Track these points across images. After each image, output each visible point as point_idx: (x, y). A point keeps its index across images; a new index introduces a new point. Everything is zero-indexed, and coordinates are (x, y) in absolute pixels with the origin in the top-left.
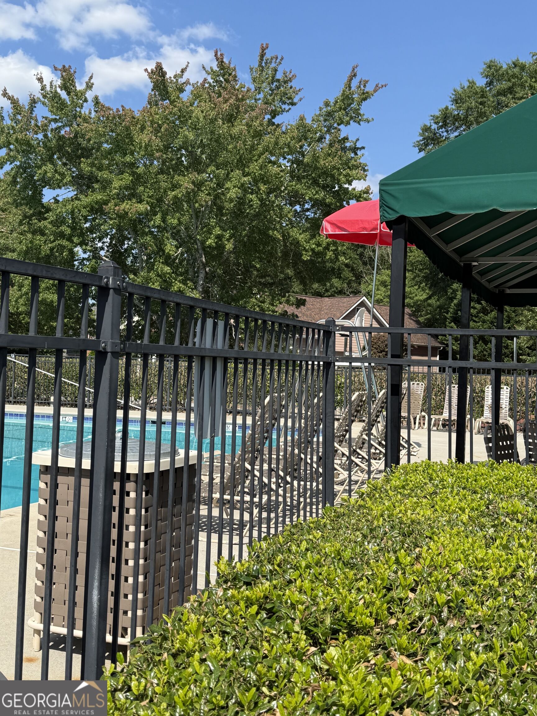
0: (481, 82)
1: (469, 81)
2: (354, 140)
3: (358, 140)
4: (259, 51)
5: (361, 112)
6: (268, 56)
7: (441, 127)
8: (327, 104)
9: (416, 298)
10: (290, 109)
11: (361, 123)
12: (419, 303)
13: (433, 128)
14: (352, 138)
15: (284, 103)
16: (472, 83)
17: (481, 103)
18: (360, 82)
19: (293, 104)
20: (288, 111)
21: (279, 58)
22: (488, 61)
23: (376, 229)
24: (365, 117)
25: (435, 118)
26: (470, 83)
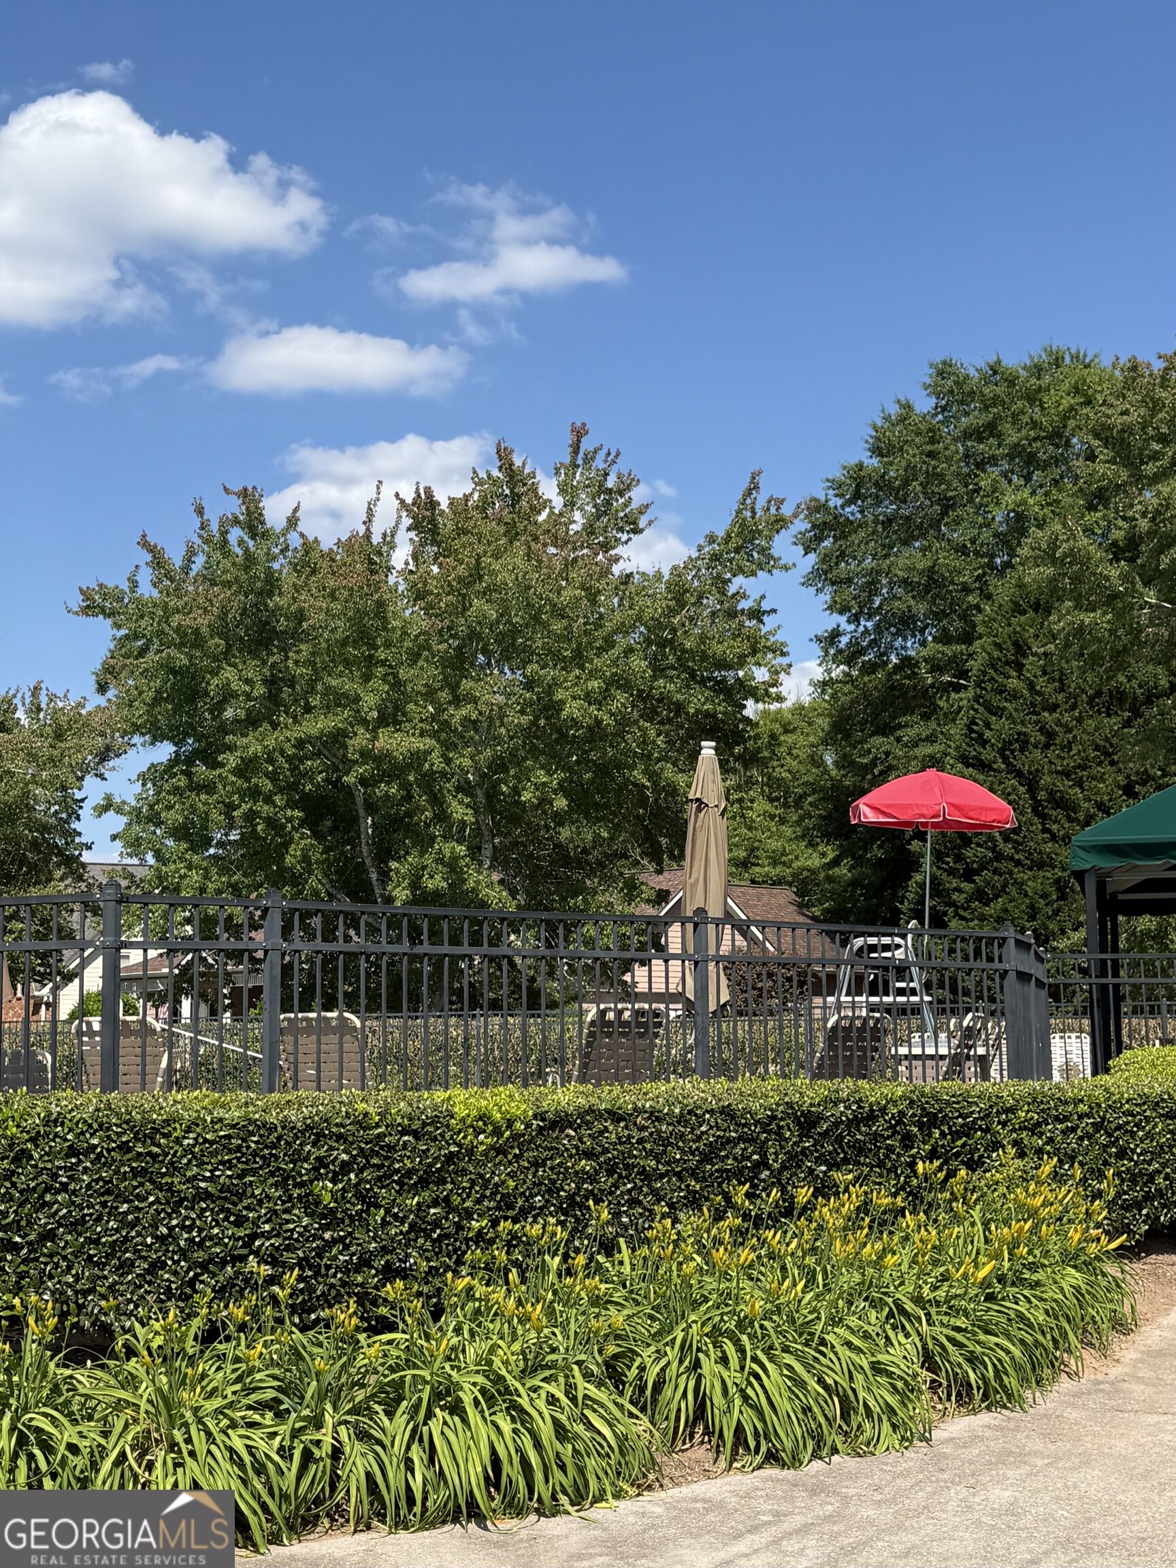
0: (924, 404)
1: (899, 401)
2: (758, 597)
3: (763, 597)
4: (569, 439)
5: (775, 552)
6: (587, 445)
7: (849, 503)
8: (711, 539)
9: (795, 865)
10: (630, 539)
11: (774, 571)
12: (805, 873)
13: (831, 504)
14: (754, 595)
15: (621, 530)
16: (908, 407)
17: (931, 454)
18: (769, 501)
19: (637, 531)
20: (626, 543)
21: (613, 453)
22: (938, 359)
23: (937, 816)
24: (782, 562)
25: (837, 485)
26: (902, 406)
